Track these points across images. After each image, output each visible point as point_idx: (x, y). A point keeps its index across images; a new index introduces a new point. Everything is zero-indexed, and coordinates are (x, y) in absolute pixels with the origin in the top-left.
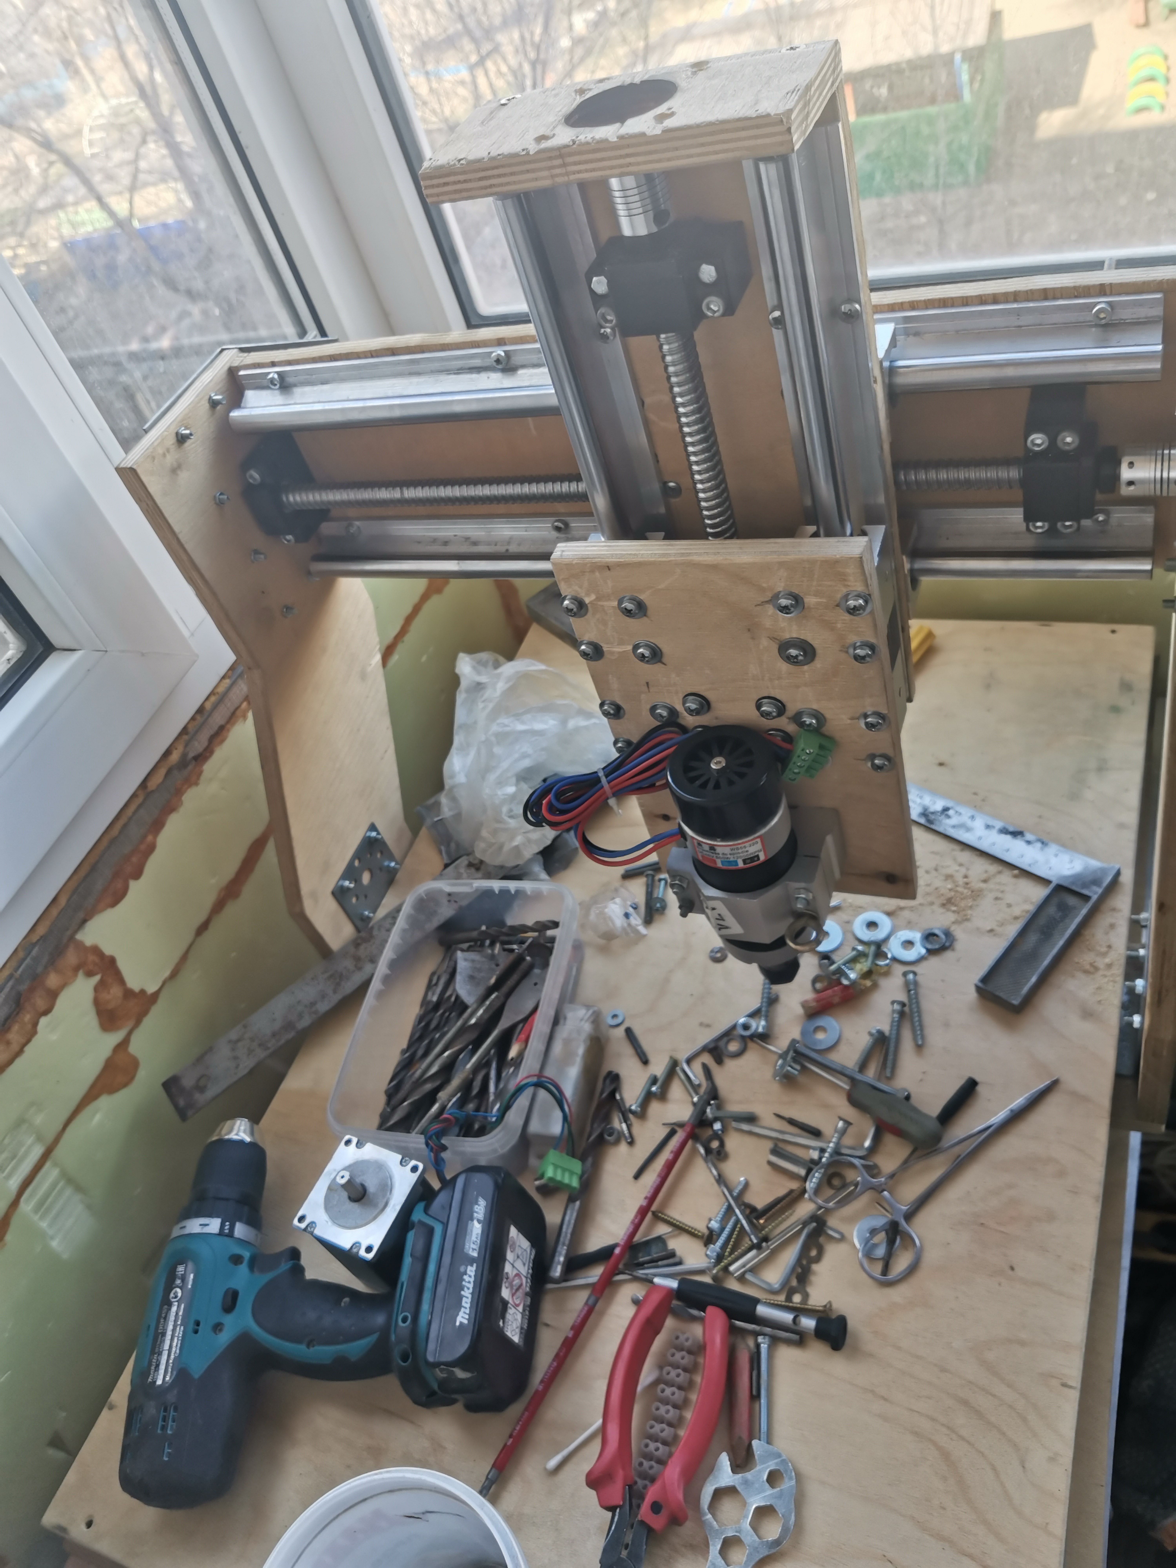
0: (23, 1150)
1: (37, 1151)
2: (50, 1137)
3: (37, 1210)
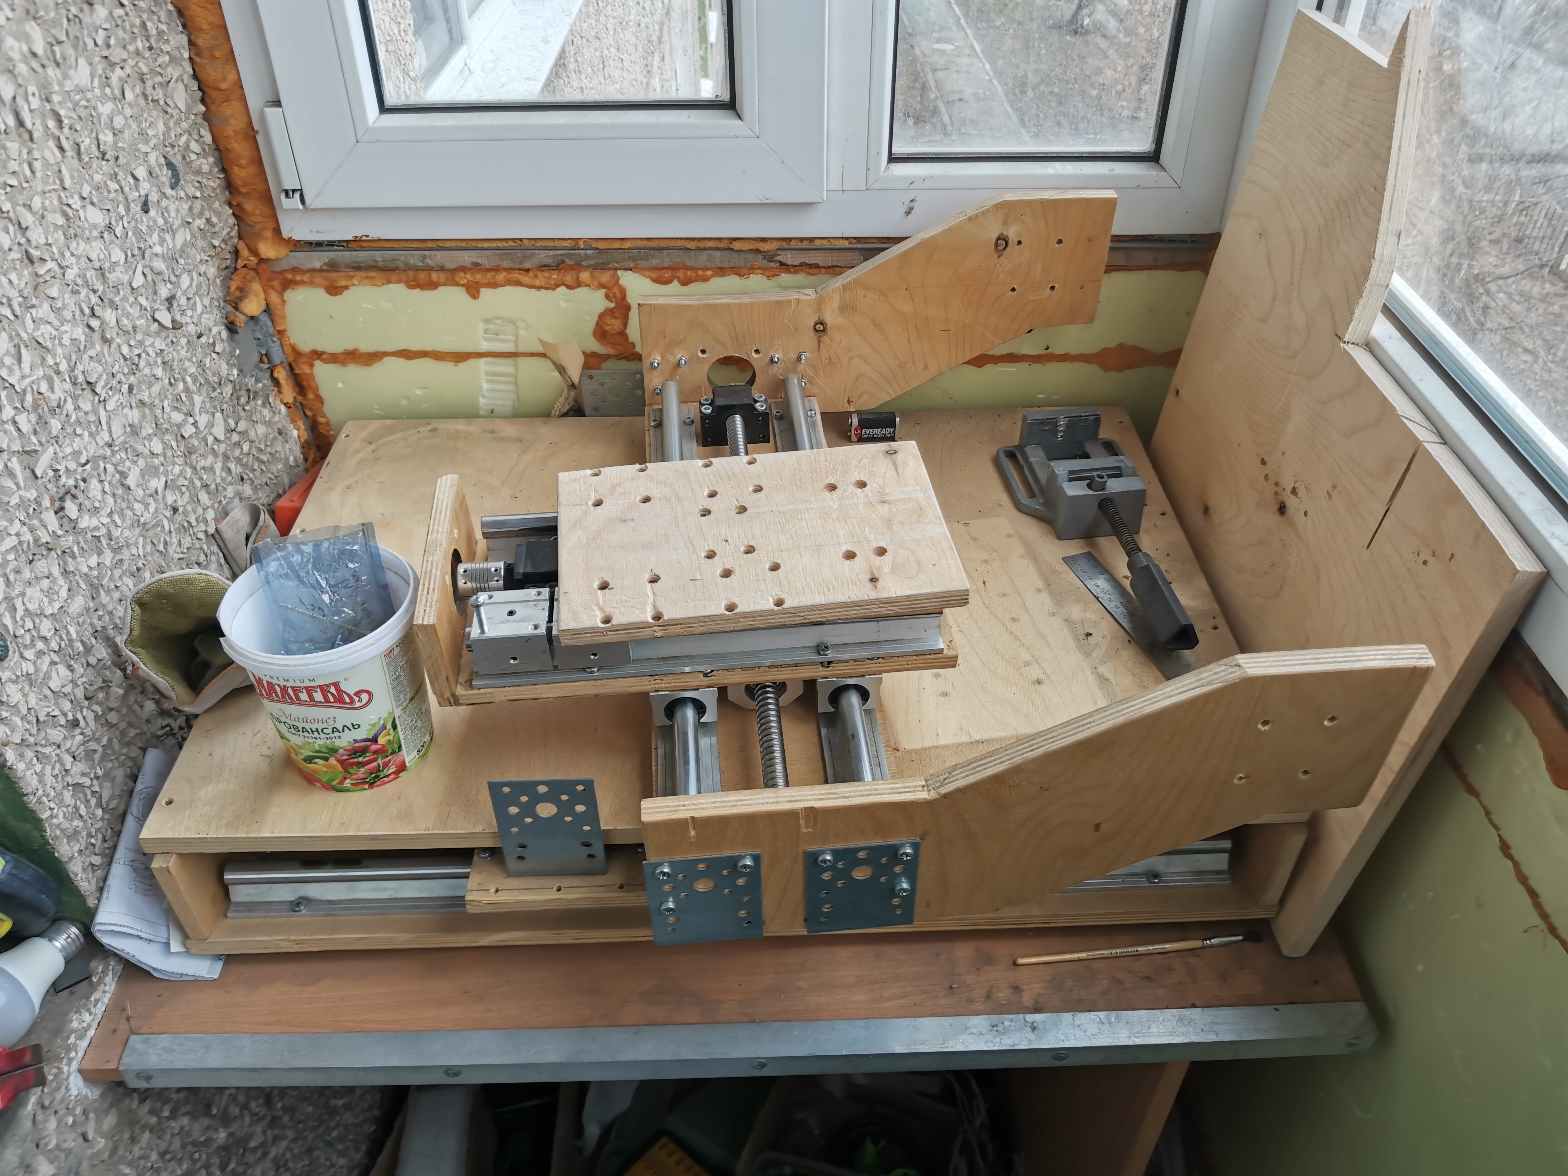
0: (502, 337)
1: (509, 347)
2: (521, 349)
3: (488, 374)
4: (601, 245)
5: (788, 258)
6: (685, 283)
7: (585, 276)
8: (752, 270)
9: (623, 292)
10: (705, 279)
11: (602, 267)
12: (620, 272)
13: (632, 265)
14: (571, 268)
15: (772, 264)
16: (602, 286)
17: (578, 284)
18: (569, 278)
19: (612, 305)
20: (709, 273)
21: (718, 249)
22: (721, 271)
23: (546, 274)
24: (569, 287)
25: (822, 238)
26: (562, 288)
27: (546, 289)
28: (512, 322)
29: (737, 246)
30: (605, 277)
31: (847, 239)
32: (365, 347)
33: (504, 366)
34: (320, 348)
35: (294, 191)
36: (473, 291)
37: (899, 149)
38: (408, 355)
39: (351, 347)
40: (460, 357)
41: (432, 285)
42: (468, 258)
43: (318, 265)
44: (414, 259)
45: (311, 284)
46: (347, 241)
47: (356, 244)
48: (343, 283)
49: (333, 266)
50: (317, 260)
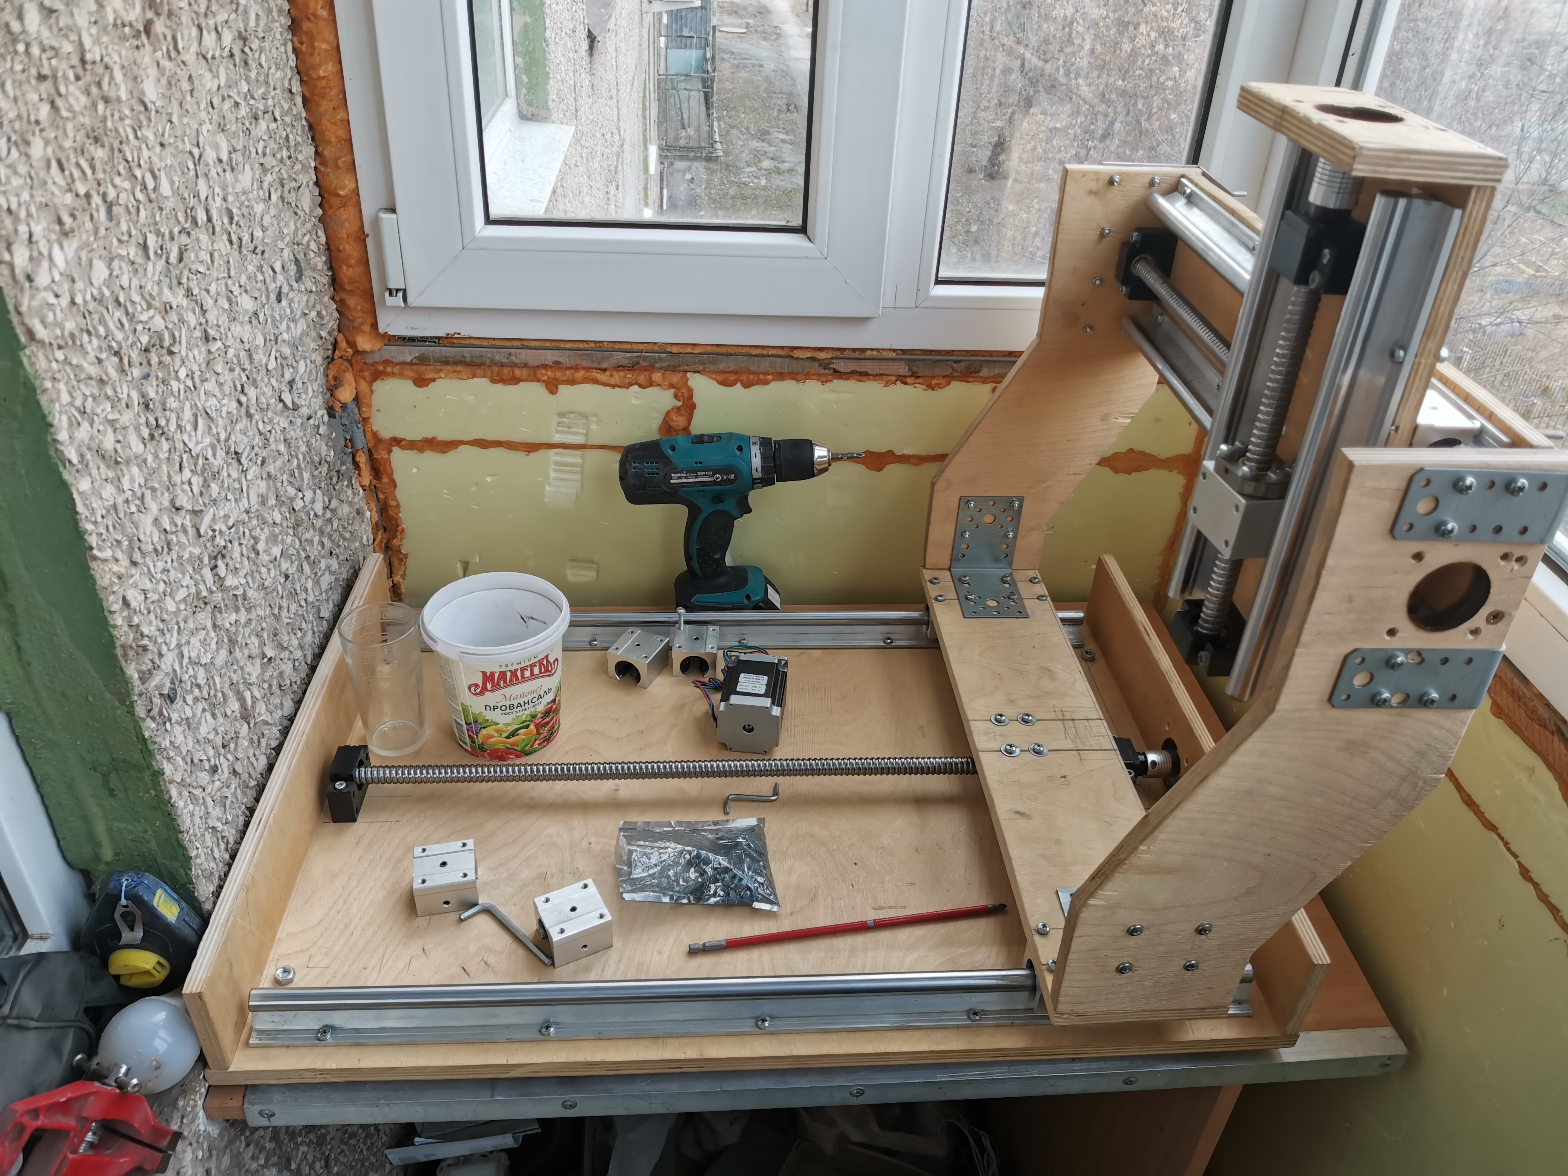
0: (574, 430)
1: (579, 440)
2: (590, 442)
3: (556, 464)
4: (675, 350)
5: (841, 366)
6: (747, 386)
7: (657, 376)
8: (808, 376)
9: (690, 391)
10: (766, 383)
11: (673, 369)
12: (689, 375)
13: (701, 368)
14: (645, 369)
15: (827, 371)
16: (672, 386)
17: (651, 384)
18: (642, 378)
19: (680, 404)
20: (770, 377)
21: (779, 356)
22: (781, 376)
23: (622, 374)
24: (641, 386)
25: (872, 350)
26: (636, 387)
27: (620, 387)
28: (585, 416)
29: (796, 354)
30: (675, 378)
31: (894, 350)
32: (443, 435)
33: (574, 457)
34: (399, 435)
35: (397, 290)
36: (552, 387)
37: (944, 273)
38: (482, 444)
39: (429, 435)
40: (531, 448)
41: (514, 381)
42: (550, 357)
43: (408, 359)
44: (500, 356)
45: (401, 376)
46: (439, 338)
47: (448, 340)
48: (431, 376)
49: (423, 360)
50: (409, 354)
